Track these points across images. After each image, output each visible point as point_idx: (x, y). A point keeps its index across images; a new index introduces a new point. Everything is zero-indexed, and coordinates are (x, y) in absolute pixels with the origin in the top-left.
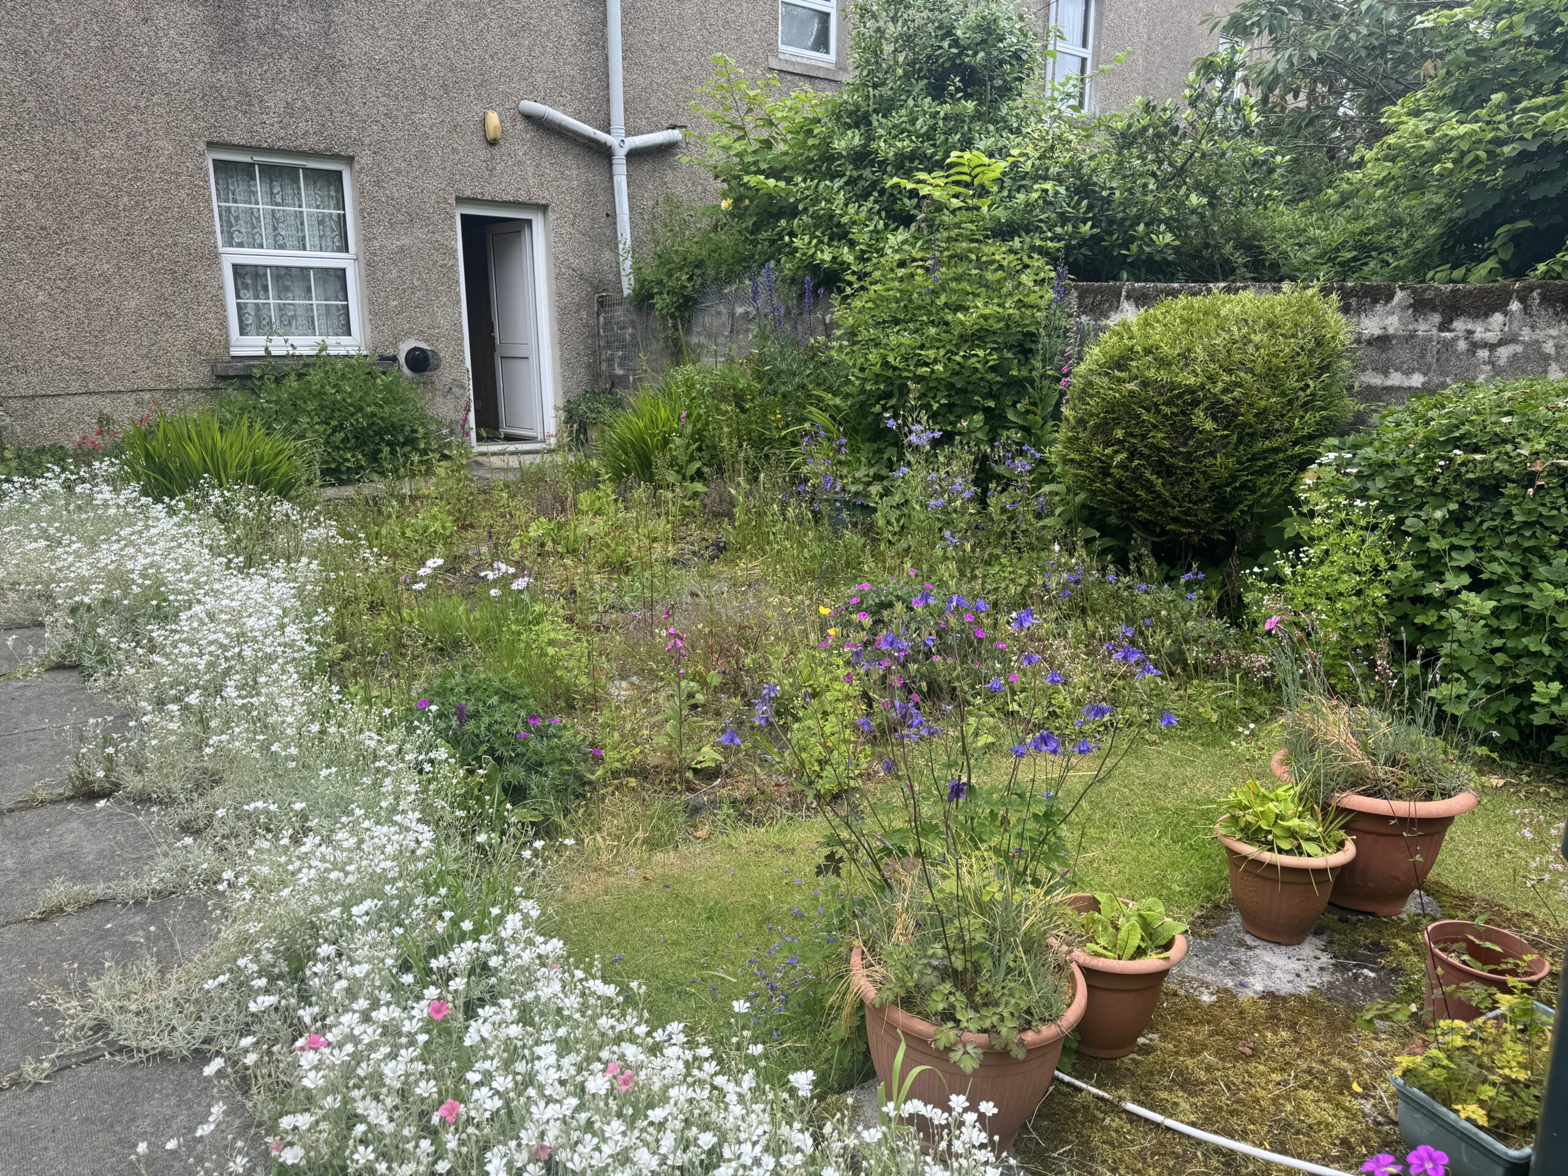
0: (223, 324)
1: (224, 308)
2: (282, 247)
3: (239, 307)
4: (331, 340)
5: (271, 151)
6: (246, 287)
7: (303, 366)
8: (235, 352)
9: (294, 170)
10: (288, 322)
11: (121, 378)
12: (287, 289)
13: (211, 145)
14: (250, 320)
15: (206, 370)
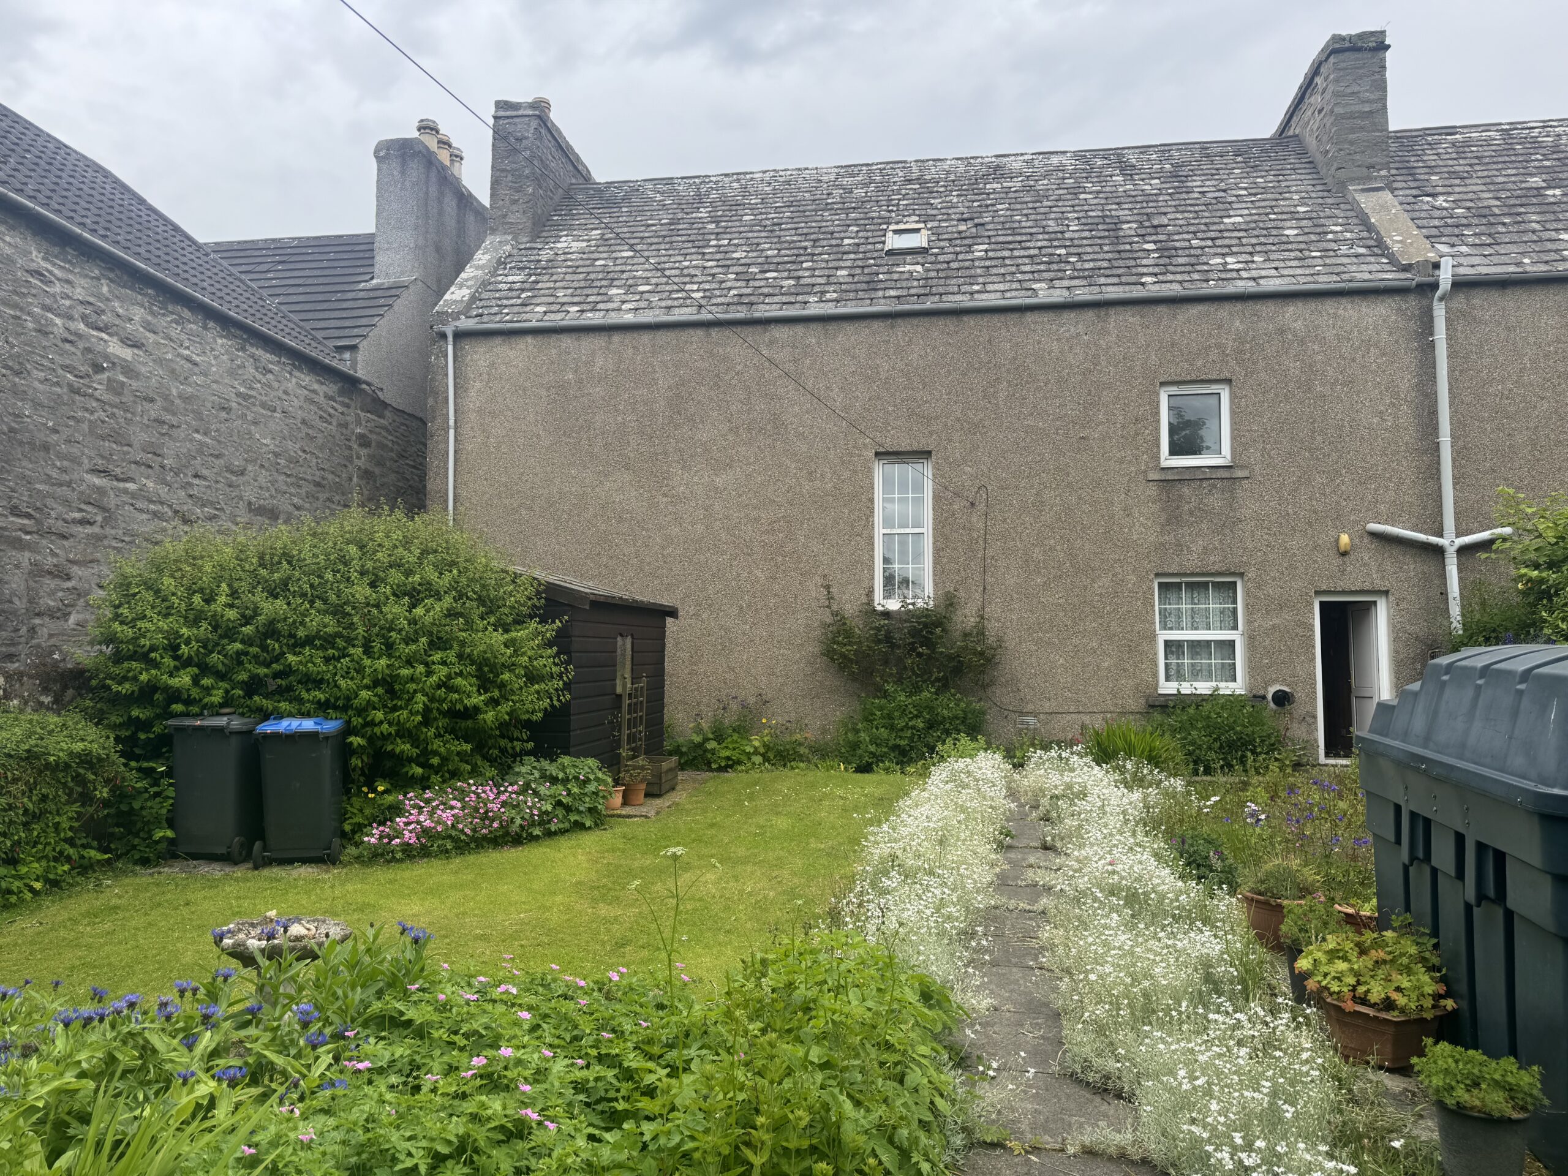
0: (1155, 675)
1: (1156, 666)
2: (1196, 629)
3: (1167, 665)
4: (1222, 685)
5: (1192, 574)
6: (1172, 653)
7: (1198, 700)
8: (1161, 691)
9: (1207, 583)
10: (1196, 674)
11: (1096, 704)
12: (1197, 653)
13: (1157, 575)
14: (1173, 672)
15: (1143, 701)
